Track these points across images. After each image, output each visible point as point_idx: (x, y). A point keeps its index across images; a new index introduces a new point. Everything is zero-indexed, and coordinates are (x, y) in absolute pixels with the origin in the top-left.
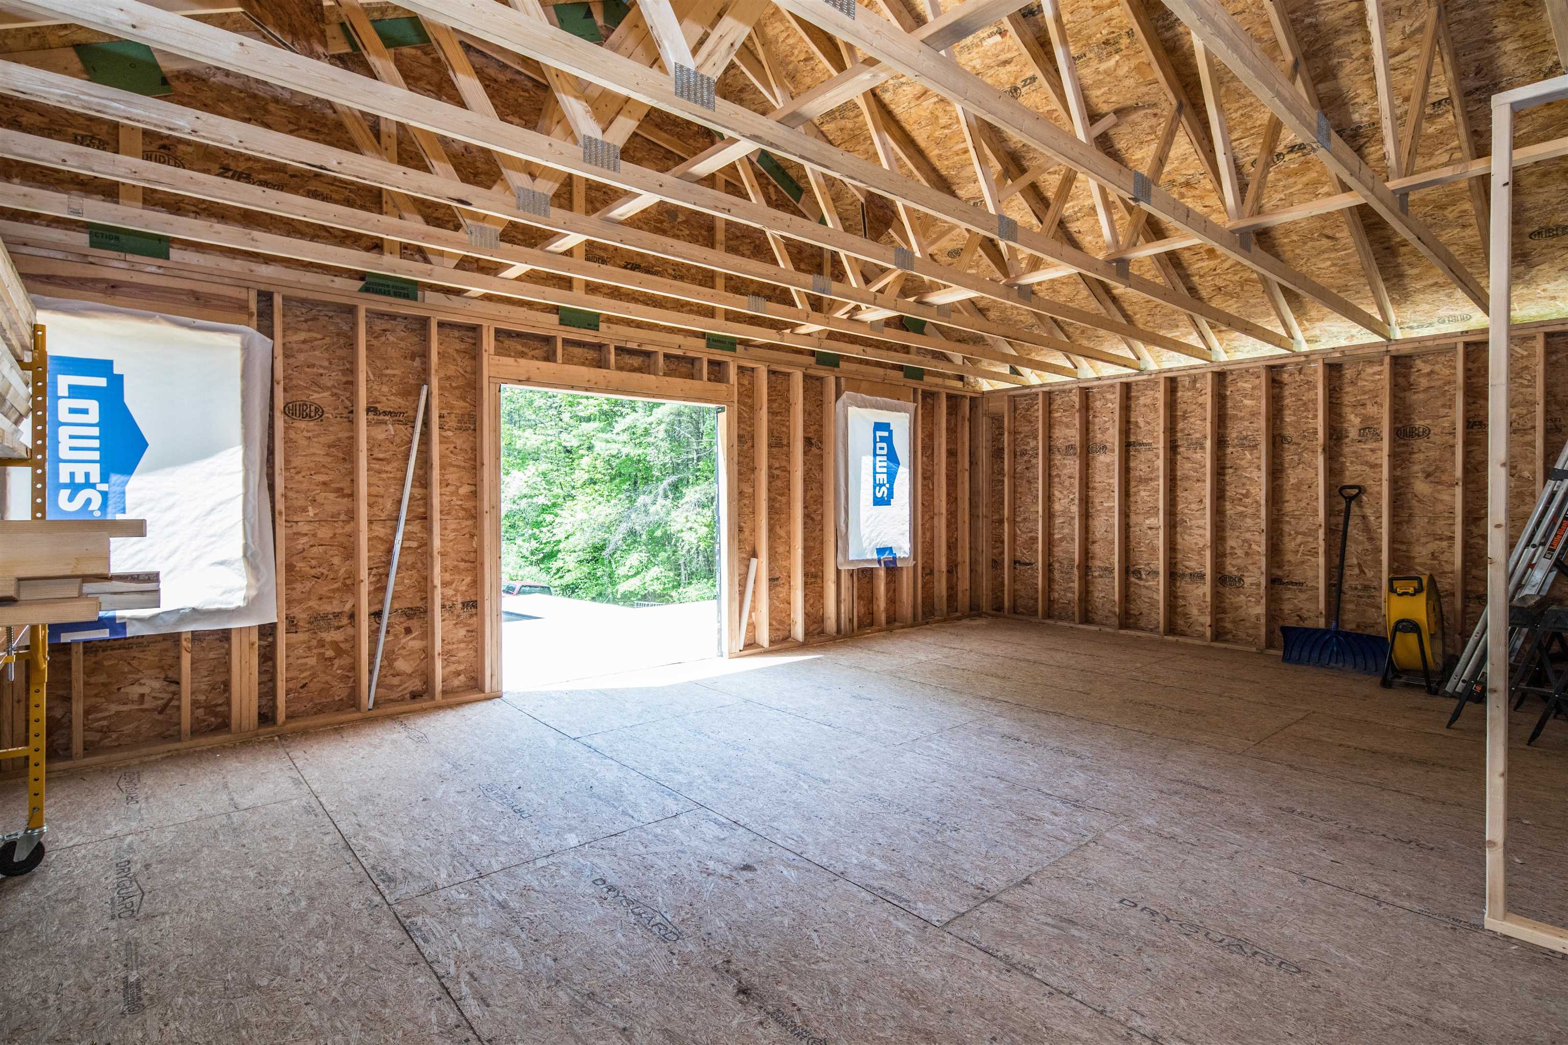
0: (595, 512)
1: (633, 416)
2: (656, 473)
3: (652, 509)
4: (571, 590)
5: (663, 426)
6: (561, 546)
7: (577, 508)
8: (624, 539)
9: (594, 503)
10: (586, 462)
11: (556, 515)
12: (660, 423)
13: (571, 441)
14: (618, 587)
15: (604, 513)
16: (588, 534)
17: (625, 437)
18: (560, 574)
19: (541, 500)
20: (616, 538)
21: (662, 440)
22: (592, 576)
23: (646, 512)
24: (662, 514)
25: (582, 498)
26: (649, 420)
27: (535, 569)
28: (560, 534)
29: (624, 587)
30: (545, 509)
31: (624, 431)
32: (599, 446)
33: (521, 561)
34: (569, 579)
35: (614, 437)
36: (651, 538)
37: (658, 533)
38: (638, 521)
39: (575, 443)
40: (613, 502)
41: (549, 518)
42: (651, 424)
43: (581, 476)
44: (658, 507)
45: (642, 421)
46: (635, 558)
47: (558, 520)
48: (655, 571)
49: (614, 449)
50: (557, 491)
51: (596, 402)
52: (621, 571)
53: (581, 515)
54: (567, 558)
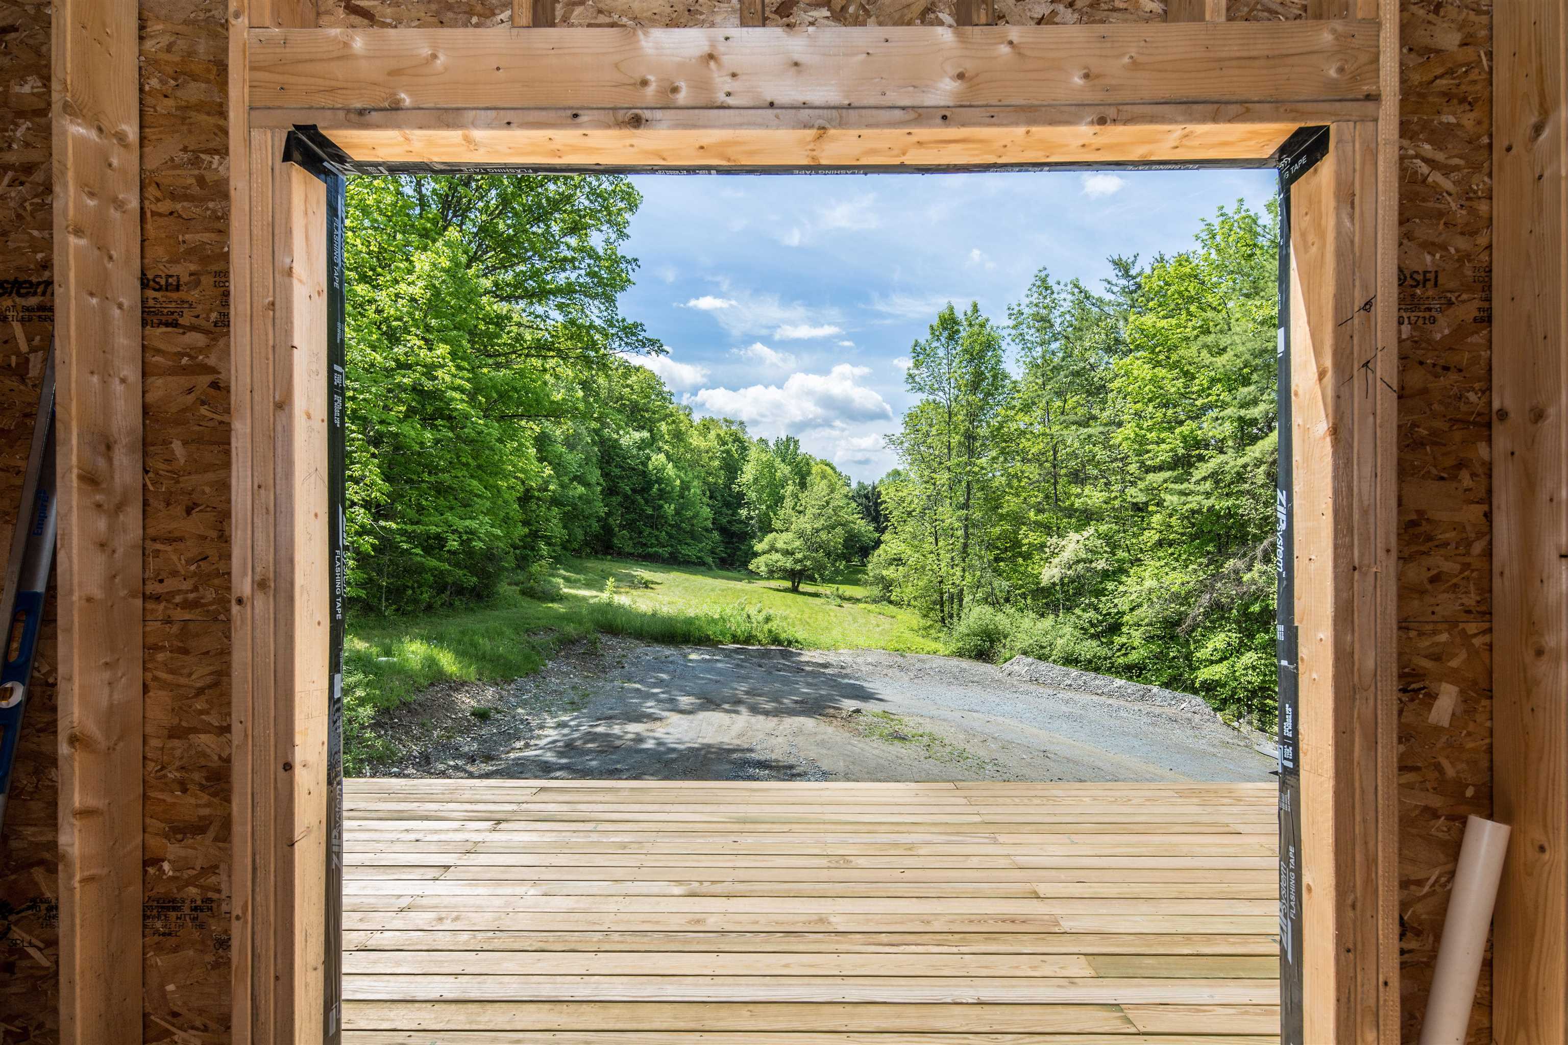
0: (1167, 580)
1: (1222, 458)
2: (1252, 530)
3: (1246, 577)
4: (1134, 671)
5: (1263, 468)
6: (1126, 618)
7: (1147, 574)
8: (1206, 615)
9: (1167, 569)
10: (1156, 519)
11: (1121, 583)
12: (1259, 463)
13: (1136, 494)
14: (1199, 673)
15: (1179, 581)
16: (1157, 606)
17: (1208, 485)
18: (1123, 652)
19: (1101, 565)
20: (1197, 611)
21: (1262, 486)
22: (1160, 657)
23: (1239, 581)
24: (1261, 581)
25: (1151, 565)
26: (1241, 461)
27: (1095, 643)
28: (1123, 604)
29: (1205, 674)
30: (1106, 575)
31: (1205, 479)
32: (1171, 500)
33: (1077, 633)
34: (1134, 657)
35: (1192, 487)
36: (1245, 614)
37: (1256, 608)
38: (1226, 591)
39: (1142, 498)
40: (1191, 567)
41: (1110, 586)
42: (1245, 466)
43: (1150, 537)
44: (1255, 574)
45: (1232, 463)
46: (1218, 641)
47: (1122, 588)
48: (1249, 658)
49: (1193, 502)
50: (1121, 554)
51: (1168, 447)
52: (1202, 654)
53: (1149, 583)
54: (1134, 633)
